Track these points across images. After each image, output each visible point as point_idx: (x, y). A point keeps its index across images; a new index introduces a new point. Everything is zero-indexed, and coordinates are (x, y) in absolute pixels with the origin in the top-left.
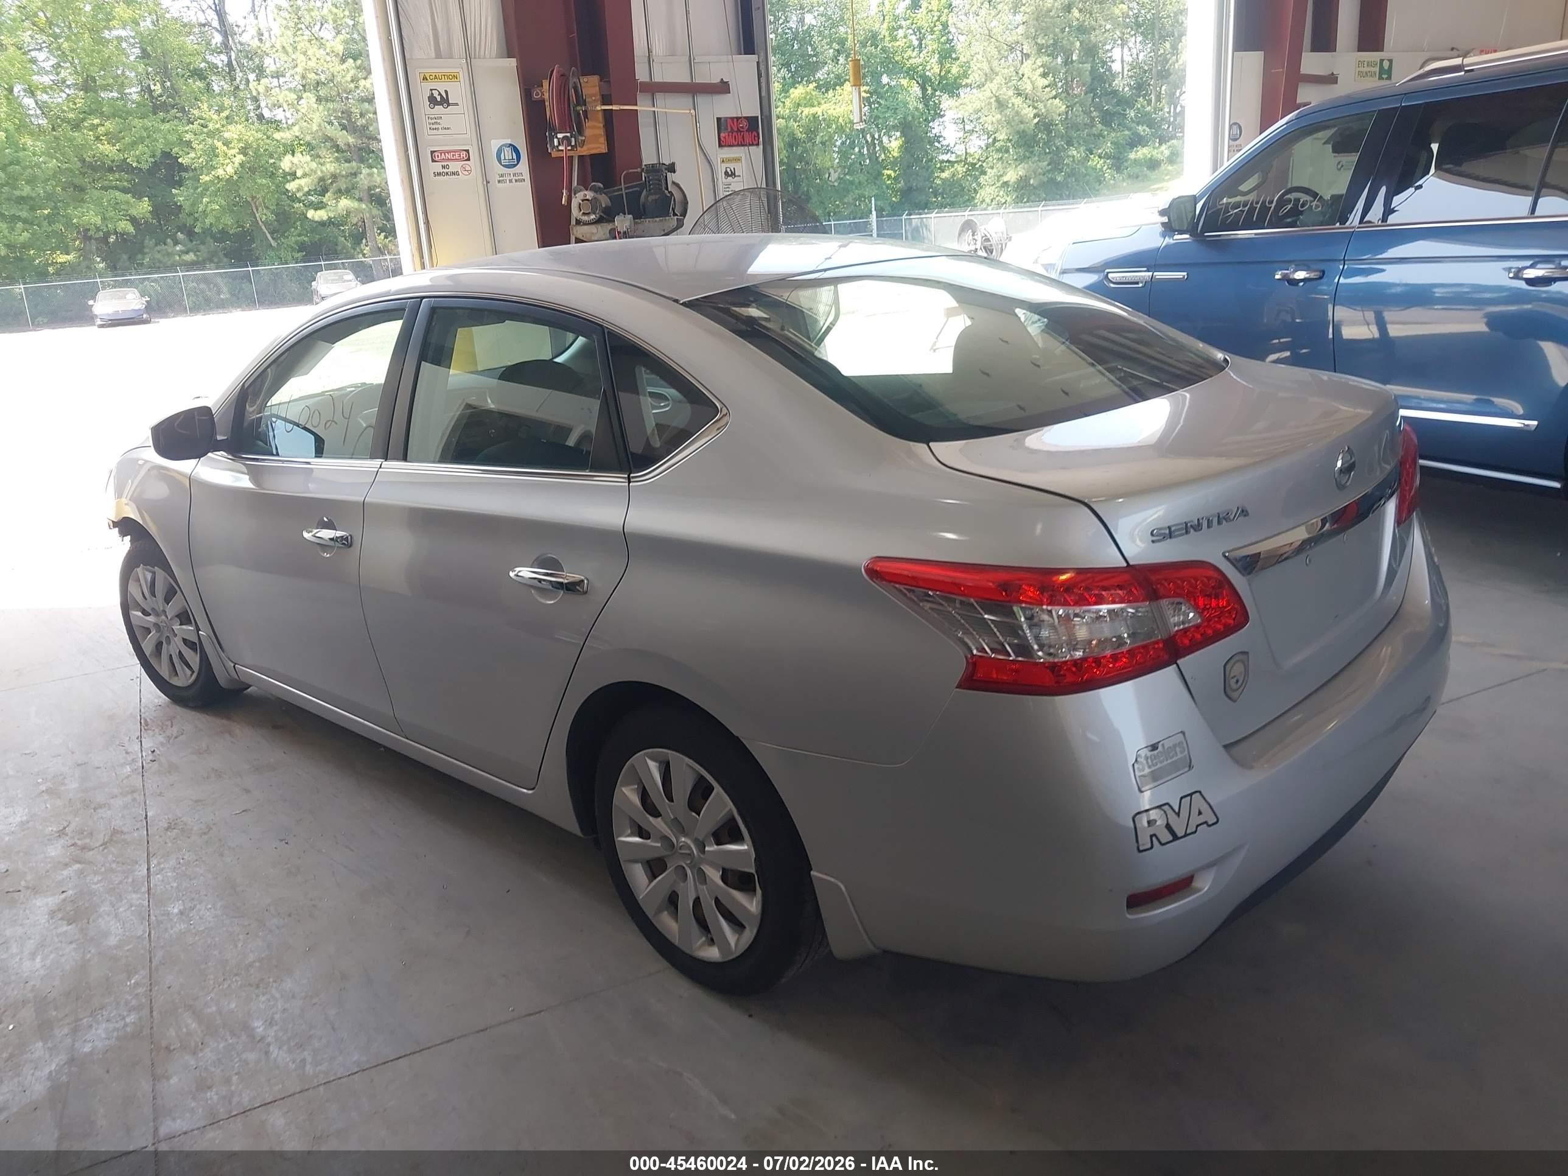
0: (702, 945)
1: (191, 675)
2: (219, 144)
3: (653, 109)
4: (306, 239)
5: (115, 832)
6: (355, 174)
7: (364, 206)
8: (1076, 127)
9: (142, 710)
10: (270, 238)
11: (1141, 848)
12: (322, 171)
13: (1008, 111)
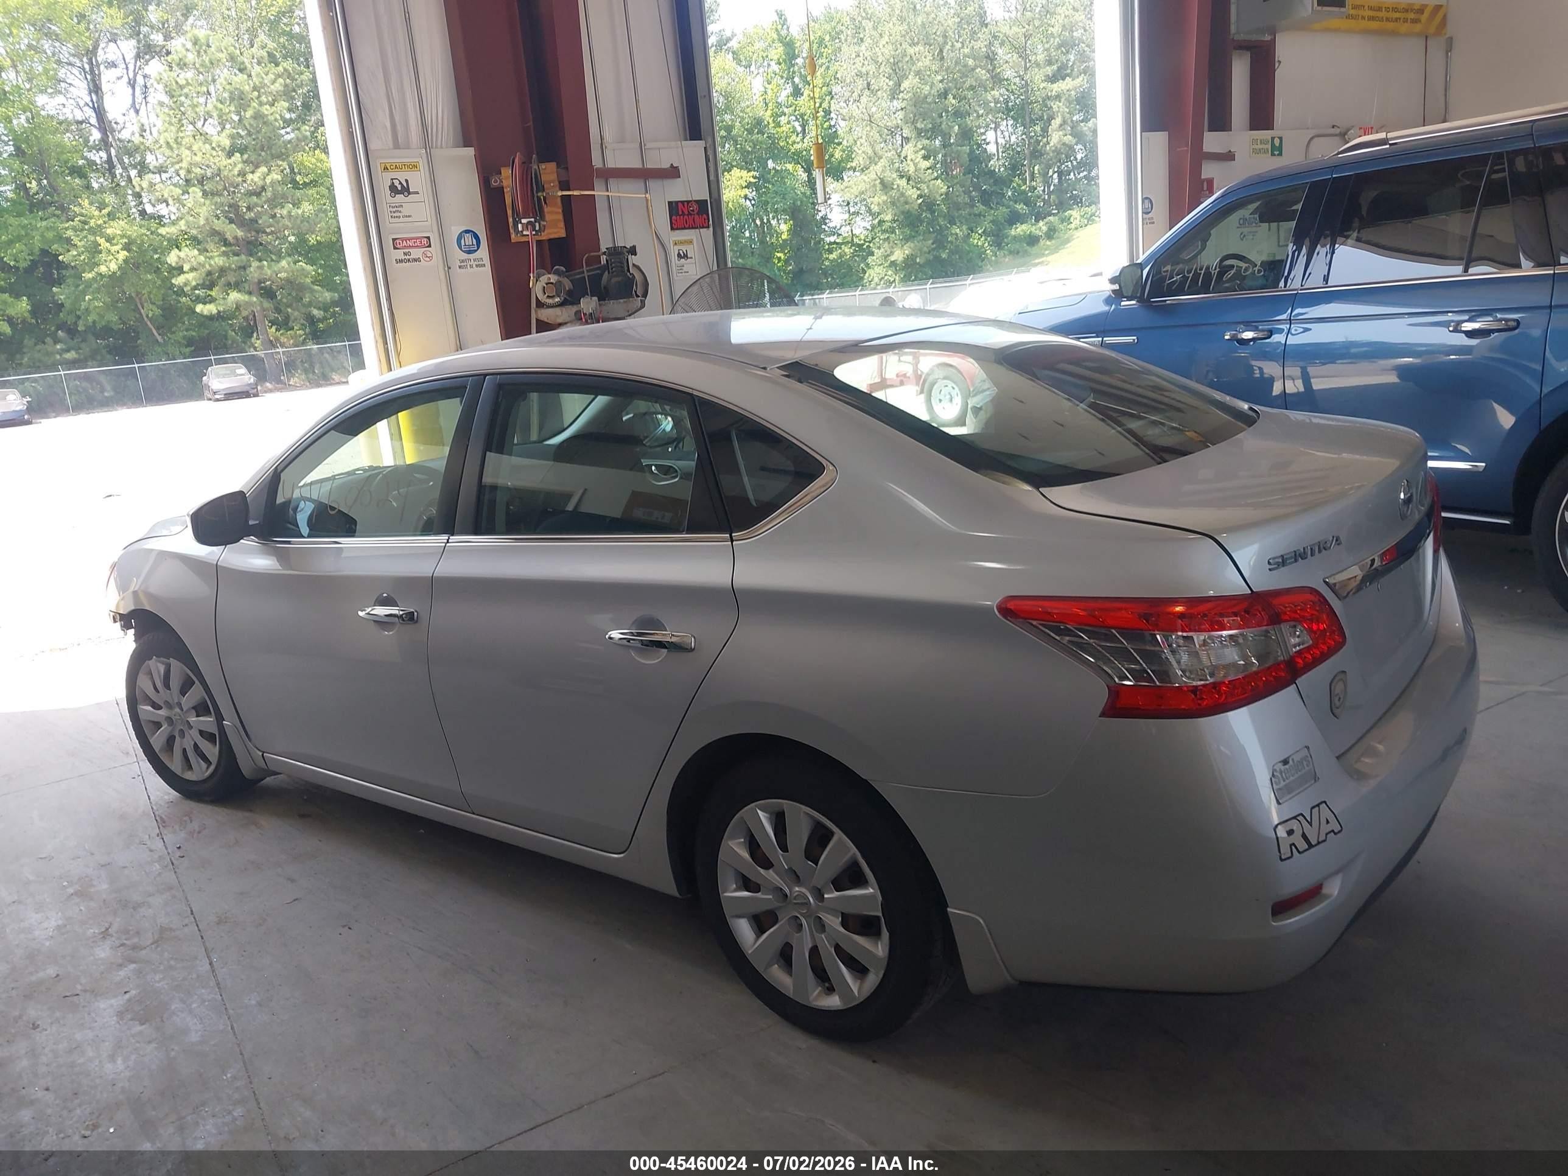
0: (819, 995)
1: (208, 768)
2: (102, 241)
3: (607, 194)
4: (194, 334)
5: (163, 930)
6: (244, 268)
7: (255, 299)
8: (957, 207)
9: (155, 808)
10: (156, 334)
11: (1283, 857)
12: (210, 265)
13: (893, 193)
